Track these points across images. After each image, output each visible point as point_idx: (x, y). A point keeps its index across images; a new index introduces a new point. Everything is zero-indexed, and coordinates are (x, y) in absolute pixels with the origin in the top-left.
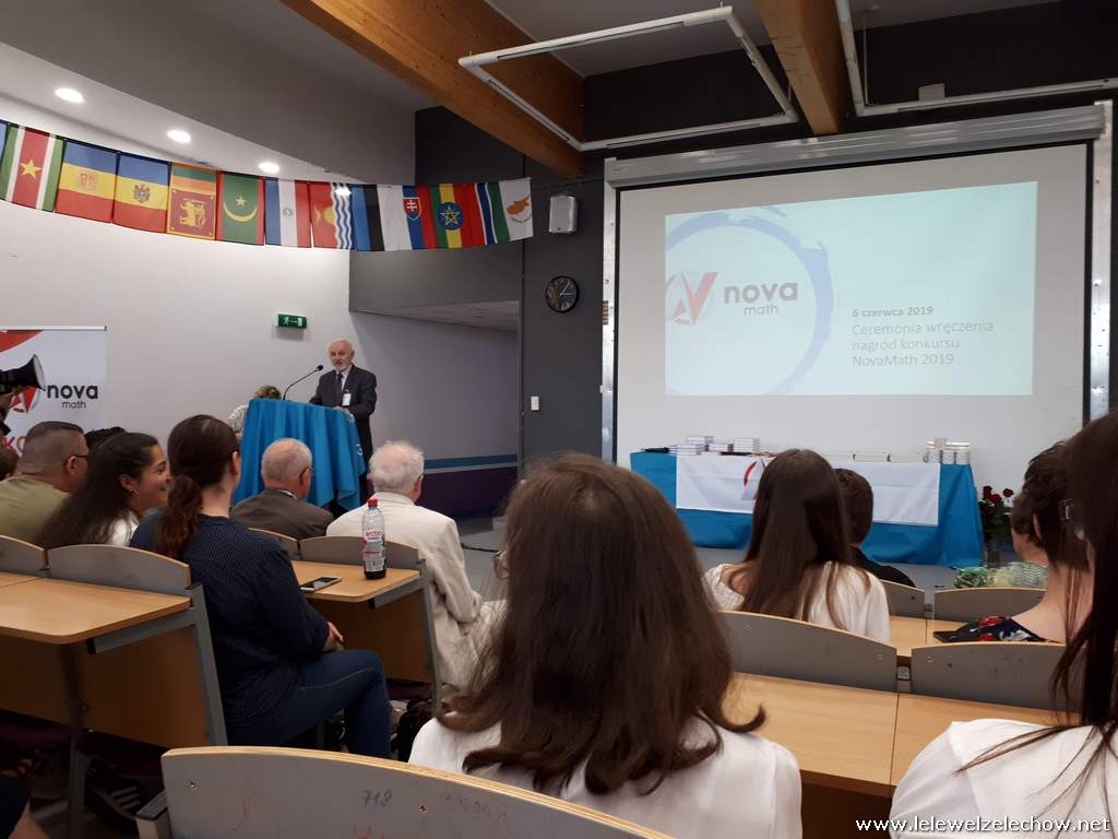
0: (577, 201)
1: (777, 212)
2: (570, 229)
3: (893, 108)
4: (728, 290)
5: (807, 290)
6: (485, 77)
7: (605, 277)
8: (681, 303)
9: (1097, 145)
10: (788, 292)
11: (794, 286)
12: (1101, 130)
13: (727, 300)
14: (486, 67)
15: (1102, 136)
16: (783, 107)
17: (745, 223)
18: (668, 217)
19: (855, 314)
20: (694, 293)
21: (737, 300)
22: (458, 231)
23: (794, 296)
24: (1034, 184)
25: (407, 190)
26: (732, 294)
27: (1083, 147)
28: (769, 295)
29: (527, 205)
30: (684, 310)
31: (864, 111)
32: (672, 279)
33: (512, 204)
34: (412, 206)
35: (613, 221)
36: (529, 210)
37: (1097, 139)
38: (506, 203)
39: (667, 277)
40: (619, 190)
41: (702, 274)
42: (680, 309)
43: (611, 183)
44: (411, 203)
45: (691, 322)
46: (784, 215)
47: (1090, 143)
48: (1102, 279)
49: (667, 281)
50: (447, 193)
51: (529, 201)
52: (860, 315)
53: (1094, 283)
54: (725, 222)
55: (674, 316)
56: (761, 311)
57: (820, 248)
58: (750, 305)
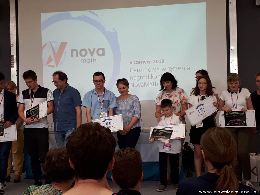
1: (94, 13)
4: (72, 51)
5: (109, 51)
7: (11, 43)
8: (50, 56)
10: (101, 52)
11: (103, 50)
13: (72, 56)
17: (79, 18)
18: (42, 14)
19: (131, 63)
20: (56, 51)
21: (77, 56)
23: (103, 54)
24: (206, 3)
26: (75, 53)
28: (92, 54)
30: (52, 60)
32: (45, 45)
35: (15, 15)
39: (43, 45)
41: (60, 42)
42: (50, 60)
45: (55, 66)
46: (97, 15)
48: (234, 47)
49: (42, 46)
52: (133, 63)
53: (231, 48)
54: (70, 17)
55: (47, 64)
56: (88, 61)
57: (114, 31)
58: (83, 58)
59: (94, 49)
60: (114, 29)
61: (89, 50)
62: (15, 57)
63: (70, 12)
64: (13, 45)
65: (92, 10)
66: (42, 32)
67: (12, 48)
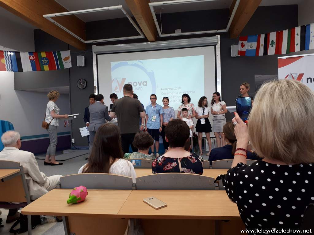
0: (85, 57)
1: (141, 62)
2: (83, 65)
3: (168, 35)
5: (149, 83)
6: (53, 21)
8: (116, 86)
9: (217, 46)
10: (145, 84)
11: (146, 82)
12: (217, 43)
14: (53, 18)
15: (218, 44)
16: (140, 34)
17: (132, 65)
18: (111, 62)
19: (162, 89)
20: (120, 84)
22: (48, 66)
23: (146, 85)
24: (203, 56)
25: (30, 53)
27: (214, 46)
28: (140, 85)
29: (69, 58)
30: (117, 89)
31: (162, 36)
32: (114, 80)
33: (65, 58)
34: (32, 58)
35: (96, 63)
36: (70, 60)
37: (217, 45)
38: (63, 58)
39: (112, 79)
40: (97, 55)
43: (94, 52)
44: (32, 57)
45: (119, 91)
46: (142, 63)
47: (215, 46)
48: (219, 80)
50: (43, 55)
51: (70, 57)
52: (163, 90)
53: (217, 81)
54: (127, 64)
55: (115, 90)
56: (138, 89)
57: (152, 72)
58: (135, 87)
59: (141, 82)
60: (152, 71)
61: (138, 82)
62: (97, 87)
63: (127, 61)
64: (95, 80)
65: (140, 60)
66: (112, 73)
67: (94, 82)
